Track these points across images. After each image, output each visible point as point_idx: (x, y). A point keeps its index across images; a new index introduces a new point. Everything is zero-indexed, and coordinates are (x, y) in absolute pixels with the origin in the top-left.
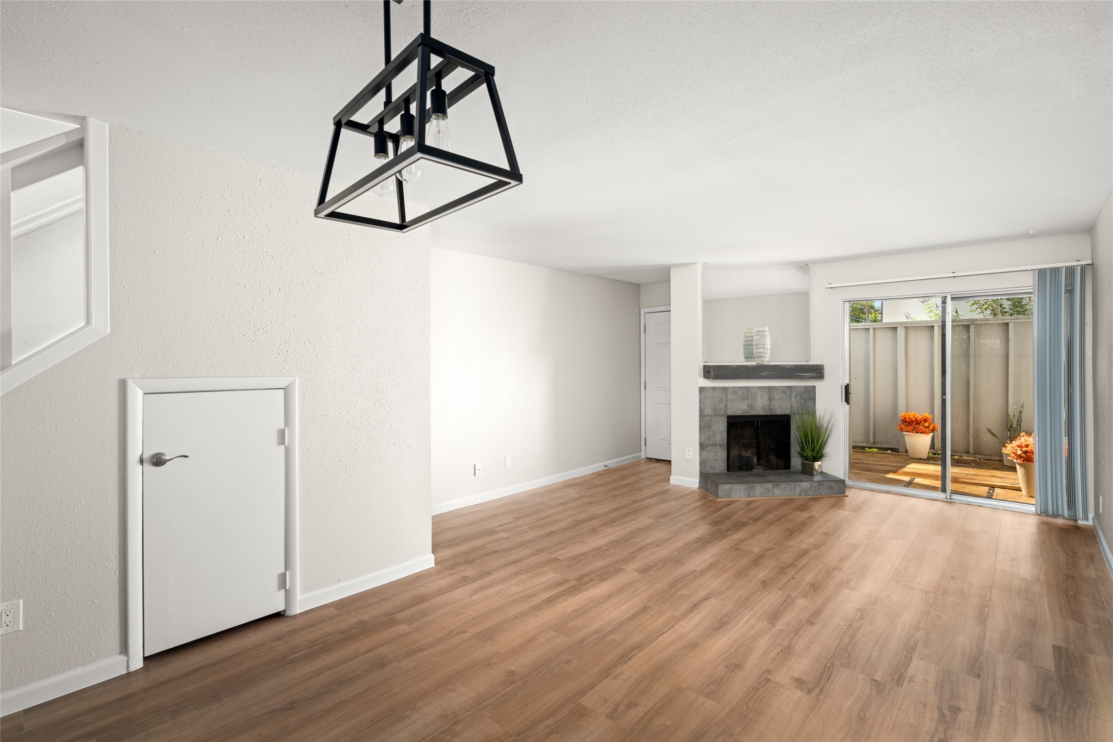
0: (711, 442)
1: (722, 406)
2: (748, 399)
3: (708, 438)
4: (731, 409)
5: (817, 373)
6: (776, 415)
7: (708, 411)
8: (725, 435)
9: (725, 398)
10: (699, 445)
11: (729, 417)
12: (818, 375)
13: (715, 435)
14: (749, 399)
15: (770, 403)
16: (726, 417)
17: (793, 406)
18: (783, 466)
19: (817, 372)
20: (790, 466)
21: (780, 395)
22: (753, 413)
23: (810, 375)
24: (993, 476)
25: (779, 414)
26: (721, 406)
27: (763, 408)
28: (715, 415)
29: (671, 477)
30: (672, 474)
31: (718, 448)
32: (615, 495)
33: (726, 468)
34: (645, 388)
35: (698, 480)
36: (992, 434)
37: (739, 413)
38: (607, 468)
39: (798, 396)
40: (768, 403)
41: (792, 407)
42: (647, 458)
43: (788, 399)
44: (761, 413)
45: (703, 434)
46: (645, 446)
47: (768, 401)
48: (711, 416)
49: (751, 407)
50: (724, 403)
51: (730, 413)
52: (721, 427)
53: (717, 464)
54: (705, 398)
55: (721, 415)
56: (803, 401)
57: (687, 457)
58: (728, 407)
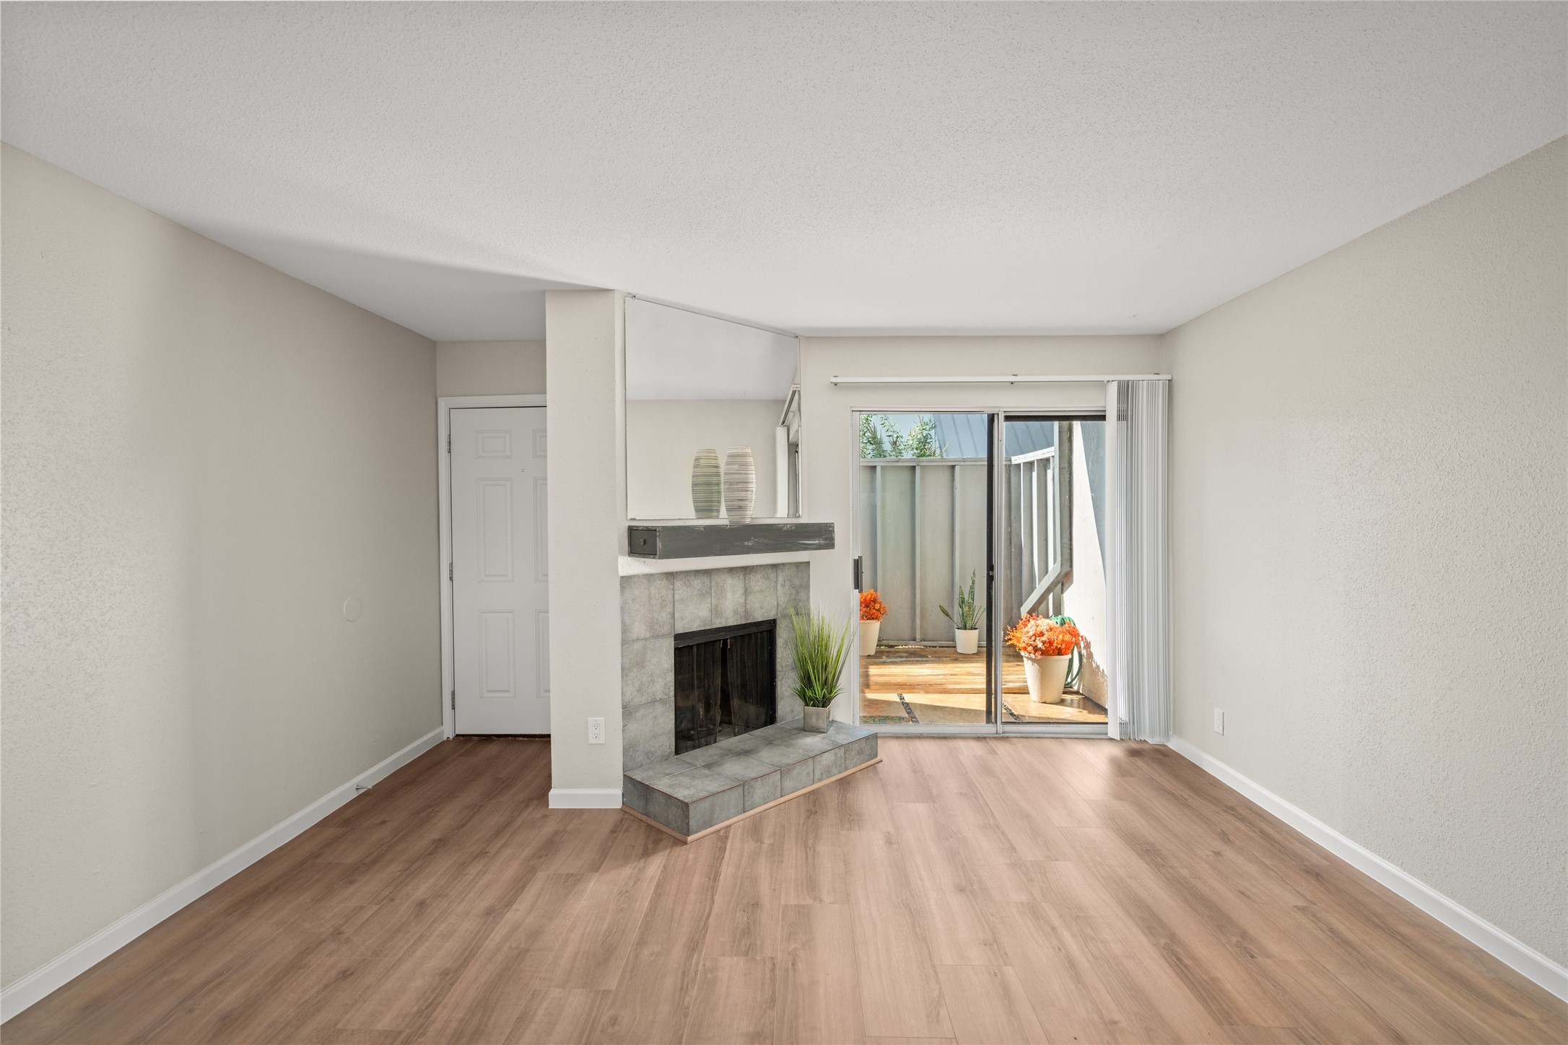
0: (644, 699)
1: (664, 616)
2: (711, 594)
3: (639, 690)
4: (682, 619)
5: (826, 539)
6: (755, 623)
7: (639, 629)
8: (671, 677)
9: (670, 597)
10: (621, 710)
11: (678, 637)
12: (827, 542)
13: (653, 681)
14: (713, 595)
15: (746, 599)
16: (673, 639)
17: (780, 603)
18: (763, 718)
19: (822, 536)
20: (775, 717)
21: (760, 583)
22: (719, 623)
23: (817, 542)
24: (969, 674)
25: (760, 619)
26: (664, 614)
27: (736, 612)
28: (652, 637)
29: (552, 793)
30: (553, 786)
31: (659, 708)
32: (421, 904)
33: (674, 749)
34: (451, 579)
35: (619, 792)
36: (944, 613)
37: (695, 627)
38: (362, 791)
39: (787, 584)
40: (743, 601)
41: (778, 605)
42: (457, 736)
43: (772, 589)
44: (732, 622)
45: (630, 682)
46: (454, 708)
47: (744, 597)
48: (645, 639)
49: (716, 611)
50: (669, 609)
51: (680, 629)
52: (663, 662)
53: (657, 745)
54: (633, 600)
55: (664, 636)
56: (794, 592)
57: (592, 741)
58: (677, 615)
